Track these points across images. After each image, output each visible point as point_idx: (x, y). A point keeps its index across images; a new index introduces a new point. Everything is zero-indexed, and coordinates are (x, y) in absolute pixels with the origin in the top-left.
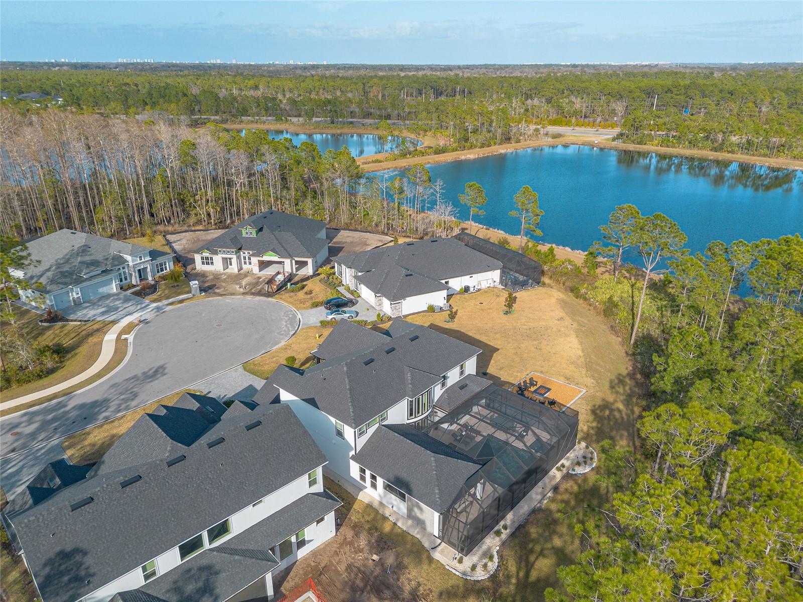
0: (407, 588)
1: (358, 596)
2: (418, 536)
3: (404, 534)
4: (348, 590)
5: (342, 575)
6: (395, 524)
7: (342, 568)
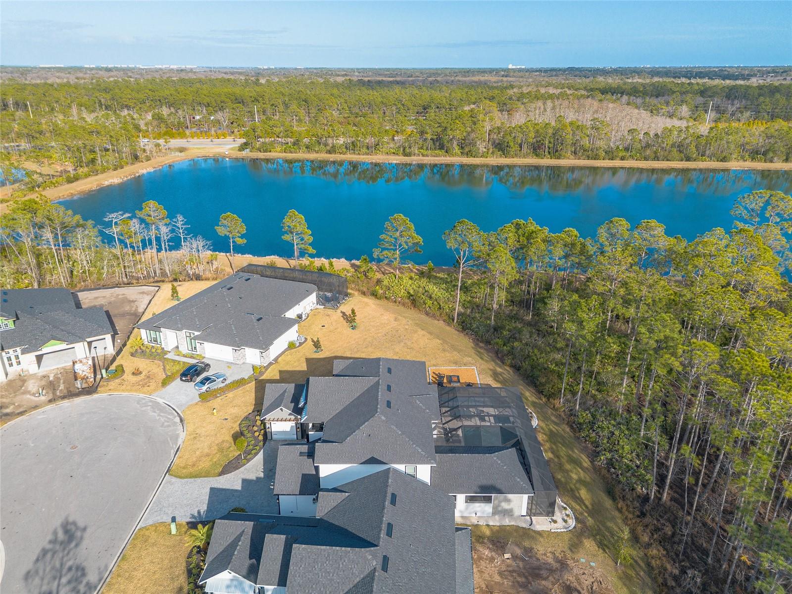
0: (550, 560)
1: (531, 588)
2: (512, 523)
3: (502, 528)
4: (520, 589)
5: (503, 583)
6: (488, 525)
7: (497, 578)
